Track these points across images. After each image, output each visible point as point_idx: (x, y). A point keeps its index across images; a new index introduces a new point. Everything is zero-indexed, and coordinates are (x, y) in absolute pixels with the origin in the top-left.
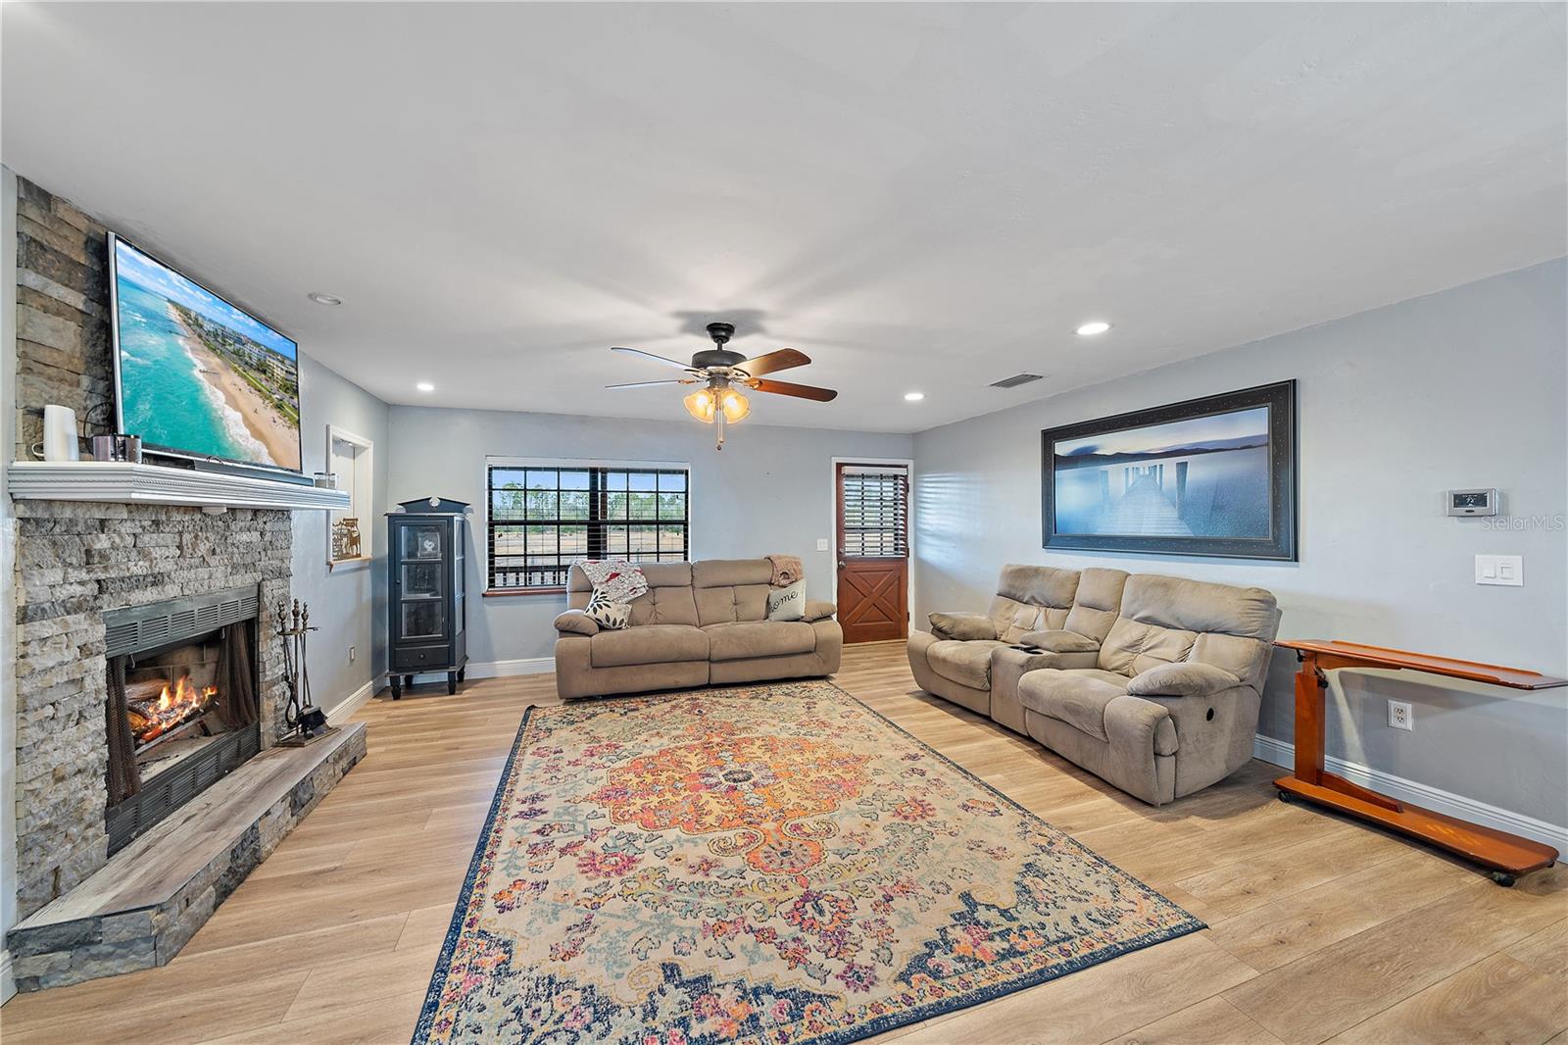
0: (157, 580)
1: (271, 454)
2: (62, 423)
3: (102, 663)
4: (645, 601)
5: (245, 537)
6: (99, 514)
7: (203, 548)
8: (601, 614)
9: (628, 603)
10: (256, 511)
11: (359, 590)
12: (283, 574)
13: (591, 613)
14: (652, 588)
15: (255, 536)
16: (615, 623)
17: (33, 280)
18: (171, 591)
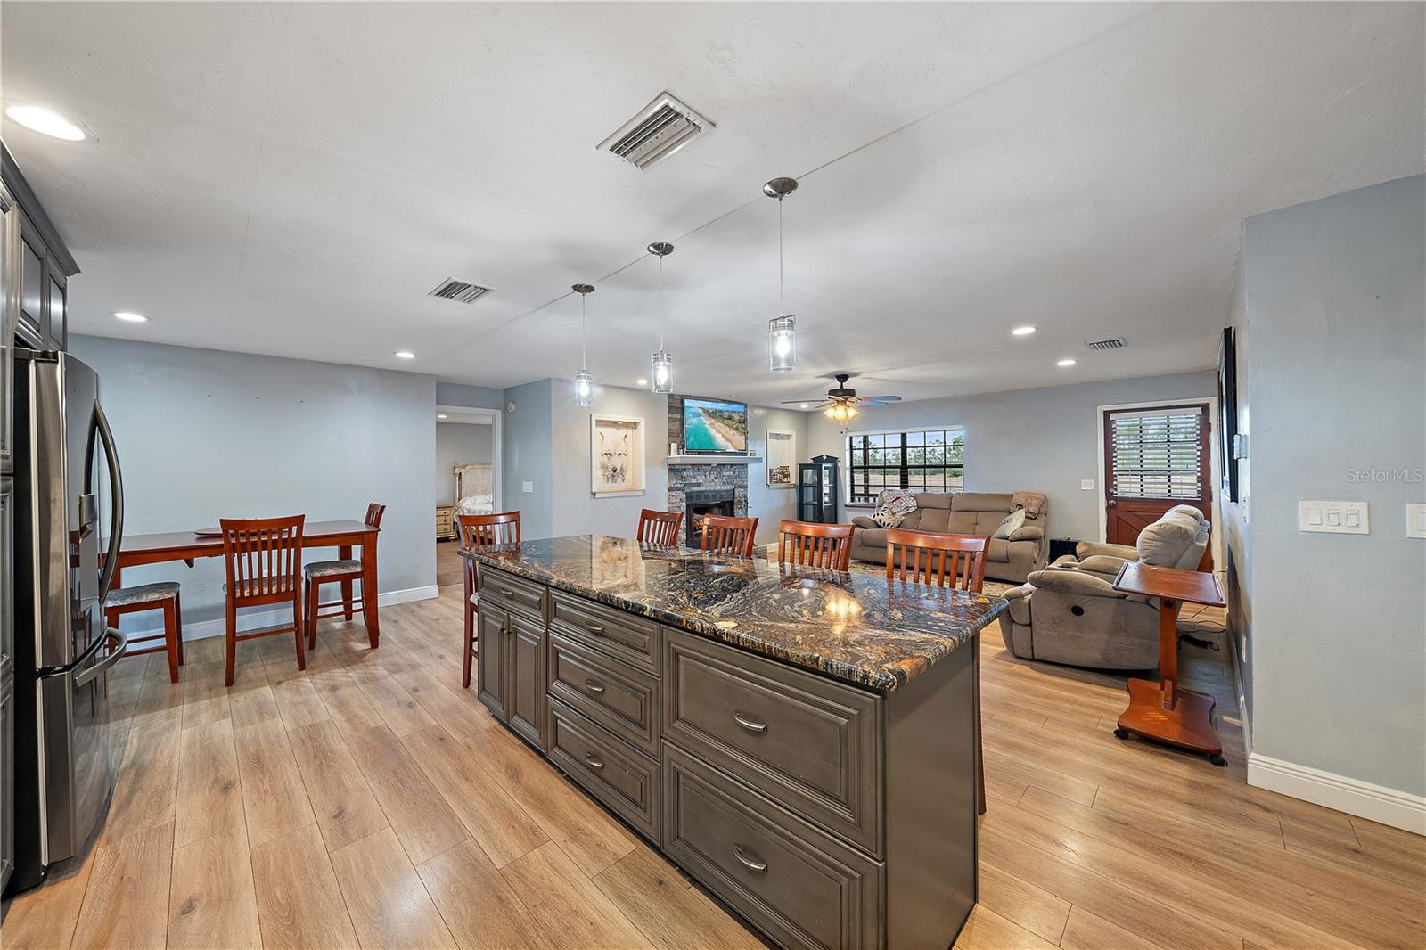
0: (699, 485)
1: (733, 446)
2: (674, 446)
3: (685, 504)
4: (913, 515)
5: (727, 473)
6: (684, 467)
7: (712, 477)
8: (877, 518)
9: (903, 515)
10: (732, 465)
11: (788, 497)
12: (745, 487)
13: (872, 518)
14: (920, 508)
15: (732, 473)
16: (884, 524)
17: (670, 415)
18: (703, 488)
